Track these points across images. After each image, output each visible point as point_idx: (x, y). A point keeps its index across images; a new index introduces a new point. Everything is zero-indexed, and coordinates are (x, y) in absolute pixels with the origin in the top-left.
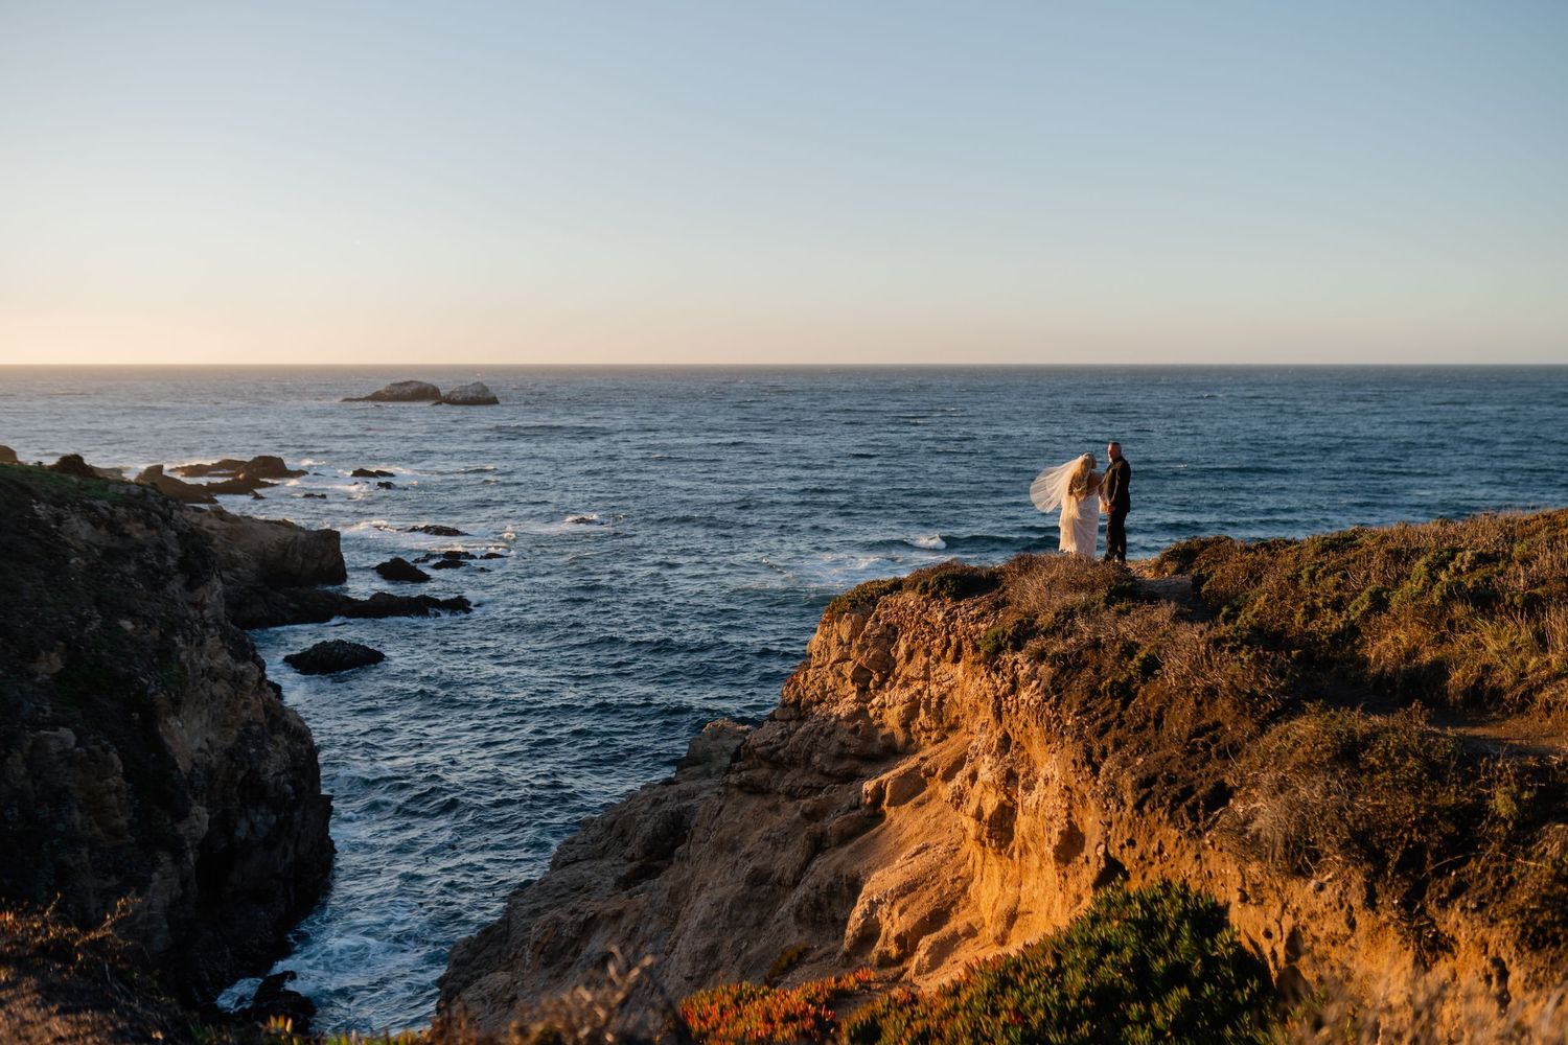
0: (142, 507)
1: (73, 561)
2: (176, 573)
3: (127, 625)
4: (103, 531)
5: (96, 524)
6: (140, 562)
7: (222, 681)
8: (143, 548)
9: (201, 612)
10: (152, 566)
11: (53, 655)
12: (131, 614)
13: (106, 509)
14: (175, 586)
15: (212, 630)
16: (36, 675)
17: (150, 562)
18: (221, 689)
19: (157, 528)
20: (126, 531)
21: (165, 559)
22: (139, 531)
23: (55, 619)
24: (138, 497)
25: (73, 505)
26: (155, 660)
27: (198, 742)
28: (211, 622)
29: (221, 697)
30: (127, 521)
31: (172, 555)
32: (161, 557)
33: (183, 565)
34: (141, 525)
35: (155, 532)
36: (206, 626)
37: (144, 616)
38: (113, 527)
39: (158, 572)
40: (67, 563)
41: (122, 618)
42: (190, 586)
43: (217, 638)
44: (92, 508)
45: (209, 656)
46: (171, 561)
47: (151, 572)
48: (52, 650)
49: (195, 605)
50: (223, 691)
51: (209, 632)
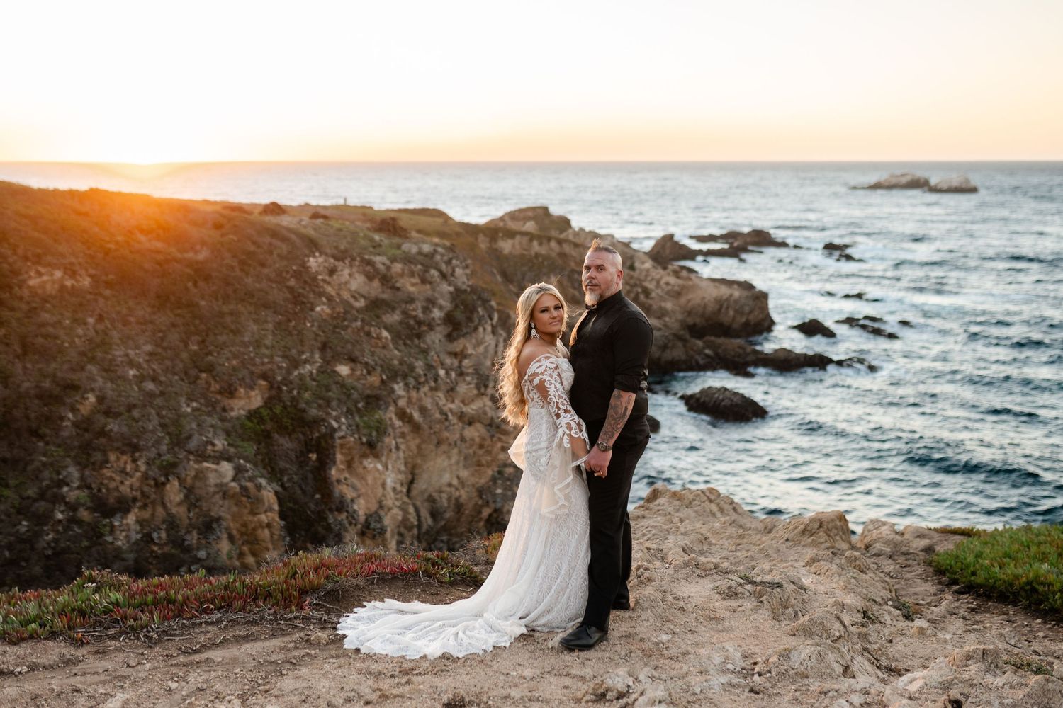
0: (422, 264)
1: (318, 309)
2: (438, 325)
3: (344, 370)
4: (376, 283)
5: (370, 278)
6: (404, 313)
7: (478, 425)
8: (411, 300)
9: (460, 362)
10: (415, 317)
11: (253, 393)
12: (352, 360)
13: (384, 264)
14: (435, 338)
15: (468, 379)
16: (232, 409)
17: (414, 313)
18: (473, 432)
19: (430, 283)
20: (398, 285)
21: (431, 312)
22: (413, 285)
23: (266, 360)
24: (426, 256)
25: (353, 259)
26: (360, 405)
27: (447, 478)
28: (470, 371)
29: (472, 440)
30: (402, 275)
31: (441, 308)
32: (426, 310)
33: (449, 319)
34: (416, 280)
35: (428, 286)
36: (461, 374)
37: (367, 363)
38: (386, 280)
39: (419, 323)
40: (312, 310)
41: (341, 363)
42: (450, 337)
43: (472, 386)
44: (369, 263)
45: (463, 402)
46: (437, 314)
47: (412, 322)
48: (252, 388)
49: (455, 355)
50: (476, 434)
51: (464, 380)
